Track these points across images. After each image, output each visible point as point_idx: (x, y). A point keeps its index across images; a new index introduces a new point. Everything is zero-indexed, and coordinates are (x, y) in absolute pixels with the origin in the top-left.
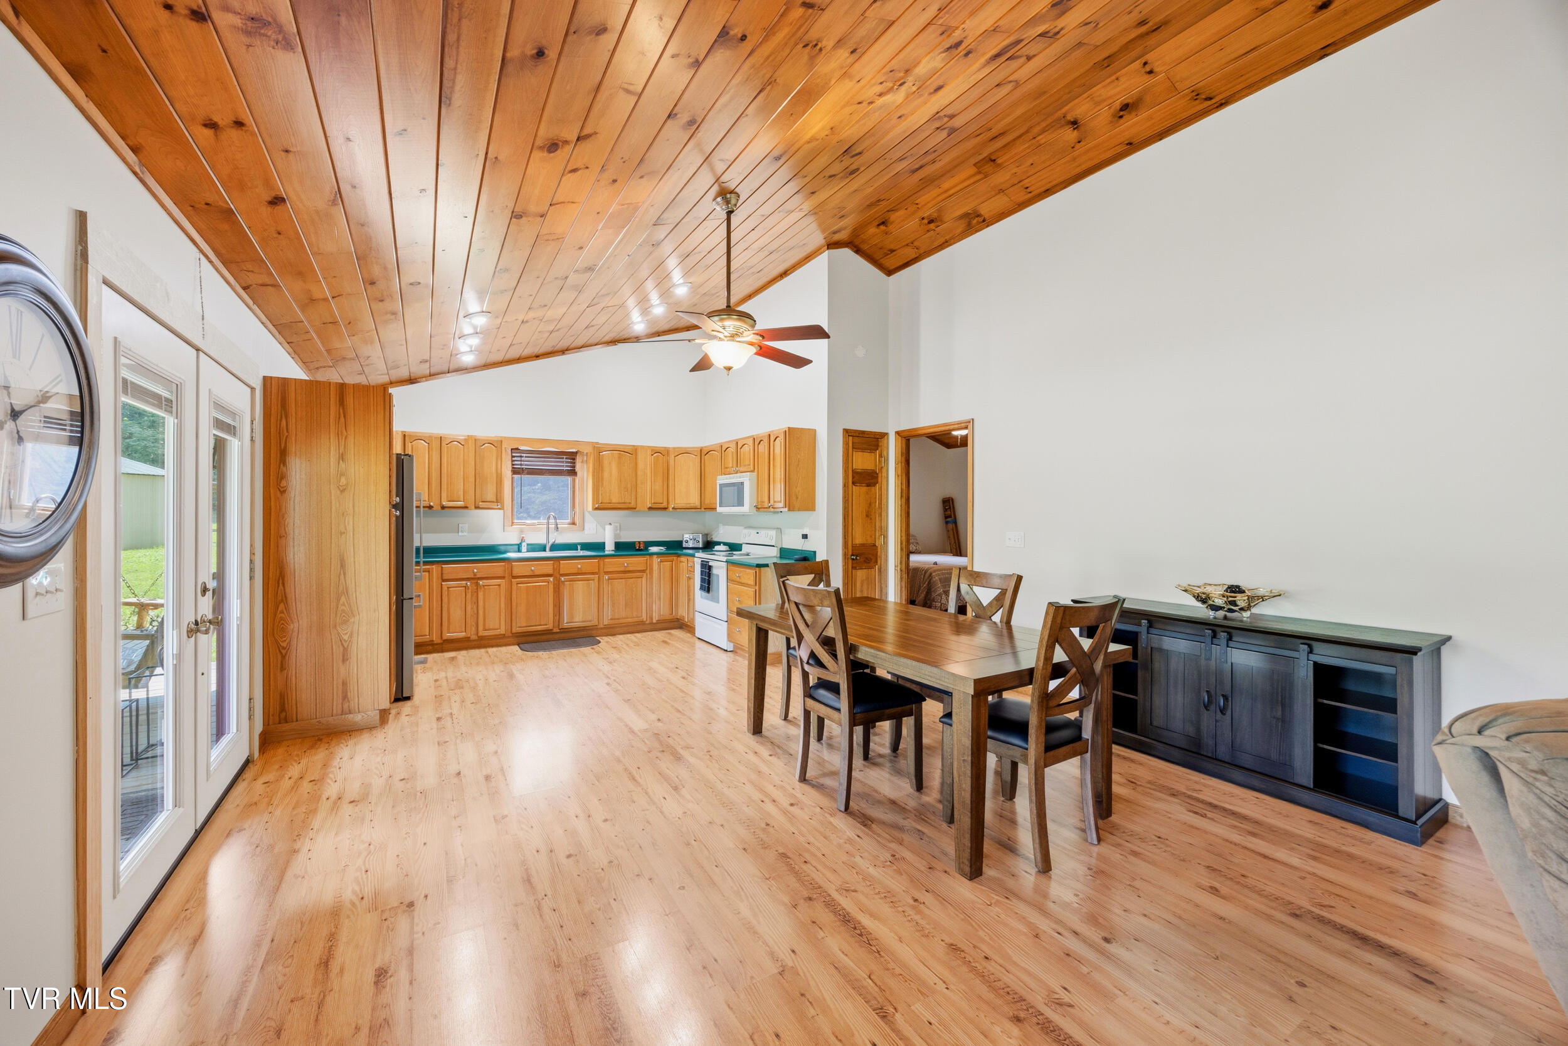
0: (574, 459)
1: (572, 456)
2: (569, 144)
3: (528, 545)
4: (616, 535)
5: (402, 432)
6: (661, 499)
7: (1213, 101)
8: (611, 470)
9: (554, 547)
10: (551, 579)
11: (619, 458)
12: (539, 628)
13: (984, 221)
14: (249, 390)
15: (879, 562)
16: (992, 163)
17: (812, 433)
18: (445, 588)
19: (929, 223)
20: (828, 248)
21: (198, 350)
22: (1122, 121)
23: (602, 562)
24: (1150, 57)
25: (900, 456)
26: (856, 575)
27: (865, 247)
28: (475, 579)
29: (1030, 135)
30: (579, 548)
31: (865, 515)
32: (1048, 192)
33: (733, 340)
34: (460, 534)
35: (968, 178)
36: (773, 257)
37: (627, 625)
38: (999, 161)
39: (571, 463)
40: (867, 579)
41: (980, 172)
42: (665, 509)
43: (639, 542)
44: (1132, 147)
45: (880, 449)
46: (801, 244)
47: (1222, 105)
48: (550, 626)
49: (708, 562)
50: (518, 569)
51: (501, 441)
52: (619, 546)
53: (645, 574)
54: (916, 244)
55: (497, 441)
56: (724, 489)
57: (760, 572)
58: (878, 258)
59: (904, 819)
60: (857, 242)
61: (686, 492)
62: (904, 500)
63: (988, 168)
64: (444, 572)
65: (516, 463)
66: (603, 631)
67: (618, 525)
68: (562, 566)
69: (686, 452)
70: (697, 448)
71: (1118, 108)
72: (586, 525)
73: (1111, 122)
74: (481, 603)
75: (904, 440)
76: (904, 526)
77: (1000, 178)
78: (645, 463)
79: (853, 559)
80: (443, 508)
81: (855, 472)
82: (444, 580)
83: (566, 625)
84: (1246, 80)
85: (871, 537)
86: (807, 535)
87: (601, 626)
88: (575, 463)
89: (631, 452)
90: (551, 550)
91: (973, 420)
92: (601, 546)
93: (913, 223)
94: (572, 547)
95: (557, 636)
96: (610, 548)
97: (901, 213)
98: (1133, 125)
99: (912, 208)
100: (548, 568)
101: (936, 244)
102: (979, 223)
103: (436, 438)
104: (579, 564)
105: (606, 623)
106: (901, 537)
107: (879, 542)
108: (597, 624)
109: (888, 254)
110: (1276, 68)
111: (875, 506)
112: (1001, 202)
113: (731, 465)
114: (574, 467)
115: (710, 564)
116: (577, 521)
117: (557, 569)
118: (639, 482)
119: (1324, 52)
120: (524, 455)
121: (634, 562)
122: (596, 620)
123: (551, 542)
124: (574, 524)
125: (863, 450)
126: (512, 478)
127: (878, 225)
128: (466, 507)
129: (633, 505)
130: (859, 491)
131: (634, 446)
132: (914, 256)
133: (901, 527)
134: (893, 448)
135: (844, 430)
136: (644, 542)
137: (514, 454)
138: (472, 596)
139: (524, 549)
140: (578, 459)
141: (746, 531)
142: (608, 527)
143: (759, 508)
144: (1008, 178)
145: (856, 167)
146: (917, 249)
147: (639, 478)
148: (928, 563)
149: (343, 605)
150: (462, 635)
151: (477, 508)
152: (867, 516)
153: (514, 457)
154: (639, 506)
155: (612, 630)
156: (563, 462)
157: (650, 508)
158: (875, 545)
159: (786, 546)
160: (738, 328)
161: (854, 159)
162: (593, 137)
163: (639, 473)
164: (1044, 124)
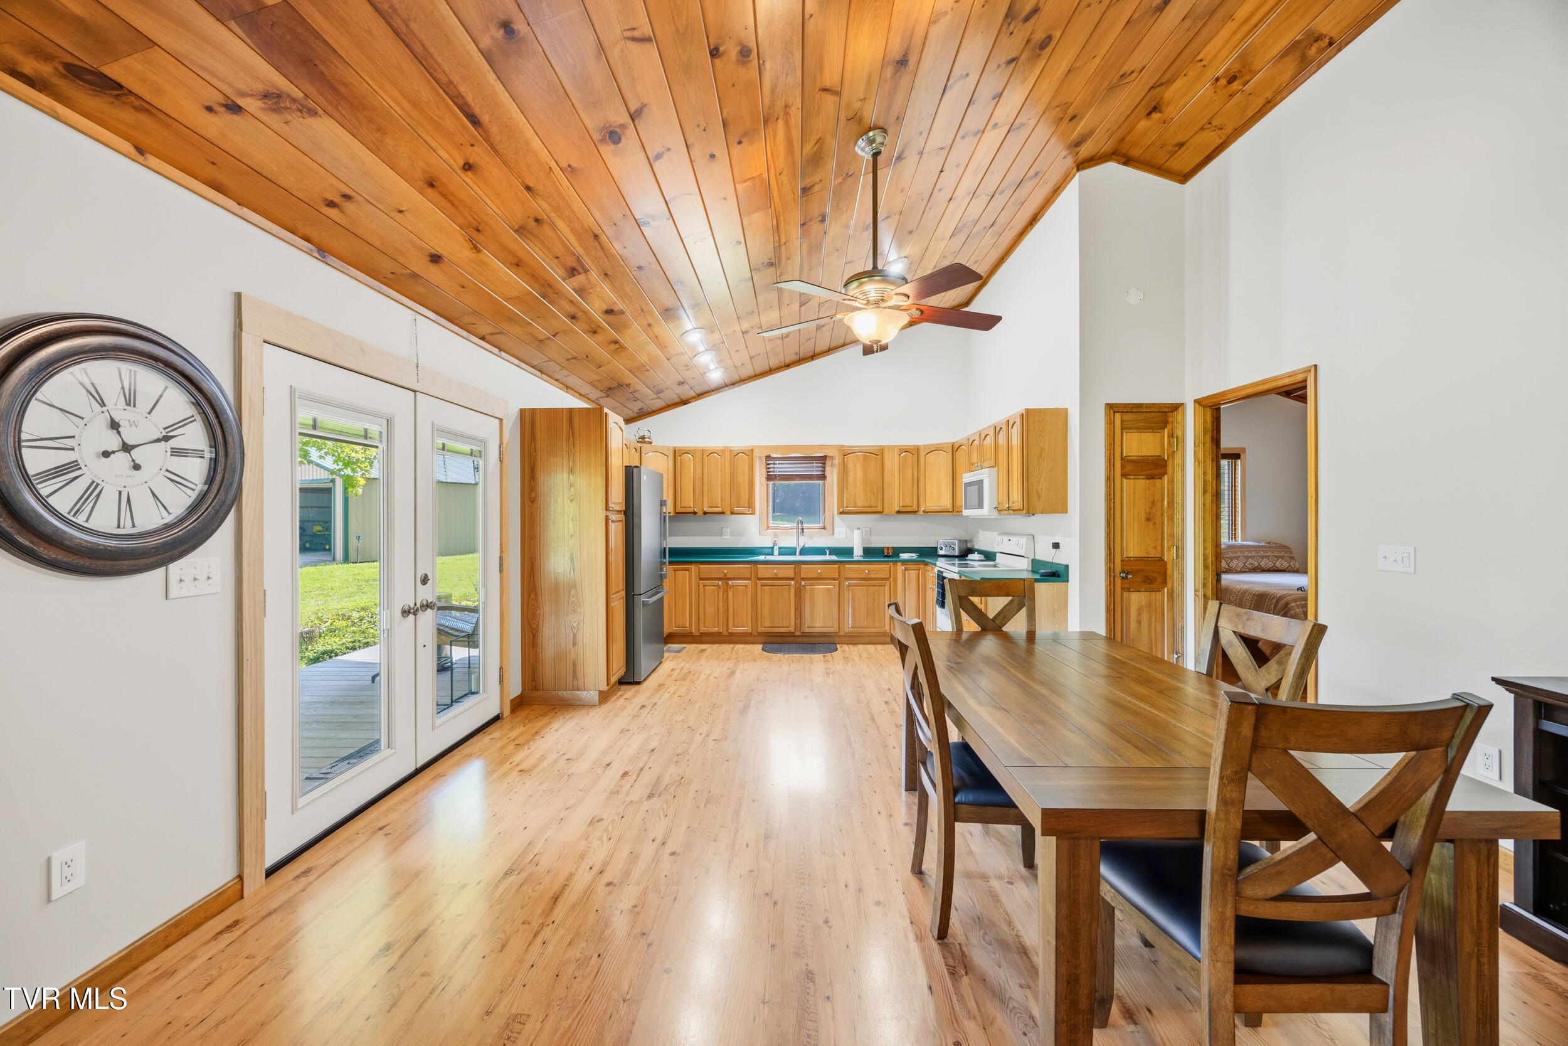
0: (824, 464)
1: (823, 460)
2: (627, 128)
3: (779, 548)
4: (863, 540)
5: (674, 447)
6: (909, 502)
8: (856, 472)
9: (804, 551)
10: (792, 582)
11: (864, 460)
12: (782, 630)
13: (1331, 44)
14: (498, 421)
15: (1169, 585)
17: (1061, 415)
18: (701, 586)
19: (1229, 82)
20: (1078, 170)
21: (415, 391)
23: (842, 568)
25: (1201, 437)
26: (1129, 600)
27: (1136, 152)
28: (725, 579)
30: (828, 552)
31: (1143, 517)
33: (879, 307)
34: (723, 537)
36: (999, 200)
37: (869, 635)
39: (821, 467)
40: (1149, 605)
42: (915, 512)
43: (888, 548)
45: (1169, 427)
46: (1032, 173)
48: (792, 629)
49: (943, 573)
50: (763, 571)
51: (752, 450)
52: (868, 552)
53: (888, 582)
54: (1215, 123)
55: (749, 450)
56: (968, 488)
58: (1161, 162)
59: (1021, 986)
60: (1124, 149)
61: (937, 495)
62: (1209, 497)
64: (701, 571)
65: (771, 470)
66: (845, 639)
67: (868, 529)
68: (802, 570)
69: (937, 448)
70: (948, 443)
72: (836, 530)
74: (731, 601)
75: (1209, 412)
76: (1210, 533)
78: (892, 463)
79: (1123, 578)
80: (705, 513)
81: (1126, 460)
82: (701, 579)
83: (807, 630)
85: (1155, 548)
86: (1058, 543)
87: (842, 633)
88: (824, 468)
89: (877, 454)
90: (801, 554)
91: (1316, 366)
92: (849, 551)
93: (1204, 90)
94: (820, 551)
95: (800, 639)
96: (858, 553)
97: (1180, 83)
99: (1197, 68)
100: (789, 572)
101: (1250, 113)
102: (1321, 51)
103: (699, 450)
104: (819, 569)
105: (847, 631)
106: (1205, 549)
107: (1169, 556)
108: (837, 631)
109: (1176, 151)
111: (1163, 505)
113: (976, 461)
114: (824, 471)
116: (827, 526)
117: (797, 573)
118: (886, 484)
120: (777, 462)
121: (880, 569)
122: (836, 625)
123: (801, 545)
124: (824, 528)
125: (1140, 429)
126: (767, 484)
127: (1149, 114)
128: (723, 513)
129: (879, 509)
130: (1134, 489)
131: (880, 446)
132: (1219, 141)
133: (1205, 534)
134: (1191, 425)
135: (1107, 404)
136: (893, 548)
137: (768, 462)
138: (723, 594)
139: (776, 552)
140: (828, 463)
141: (999, 538)
142: (856, 532)
143: (1000, 511)
145: (1044, 36)
147: (886, 480)
148: (1289, 588)
149: (573, 597)
150: (716, 630)
151: (732, 513)
152: (1148, 519)
153: (768, 464)
154: (886, 509)
155: (854, 639)
156: (813, 467)
157: (898, 512)
158: (1161, 560)
159: (1037, 557)
160: (882, 291)
161: (1032, 22)
162: (645, 110)
163: (886, 474)
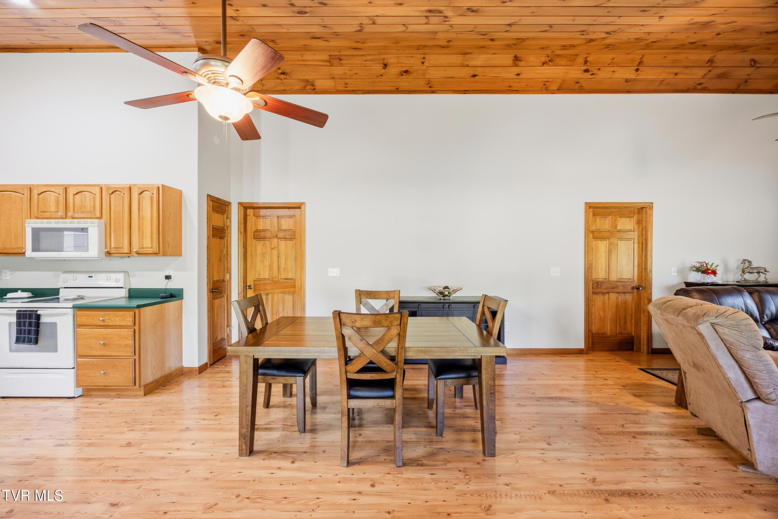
7: (431, 89)
13: (314, 90)
15: (226, 293)
16: (339, 61)
17: (179, 194)
22: (402, 77)
24: (426, 56)
26: (214, 303)
29: (365, 58)
31: (218, 259)
32: (354, 92)
35: (319, 61)
38: (343, 62)
40: (221, 305)
41: (329, 61)
44: (397, 91)
45: (227, 213)
47: (433, 92)
49: (37, 311)
57: (139, 313)
63: (336, 62)
71: (404, 70)
73: (398, 75)
75: (243, 209)
76: (245, 266)
77: (338, 70)
79: (213, 292)
81: (214, 228)
84: (443, 87)
85: (222, 274)
86: (170, 276)
98: (404, 82)
101: (277, 89)
102: (311, 89)
106: (243, 273)
107: (227, 278)
110: (452, 89)
111: (224, 253)
112: (329, 84)
113: (54, 210)
115: (39, 313)
119: (465, 92)
125: (218, 212)
130: (215, 242)
133: (243, 267)
134: (235, 214)
135: (208, 195)
143: (111, 254)
144: (341, 73)
146: (263, 86)
152: (220, 260)
158: (224, 281)
159: (133, 286)
164: (373, 57)
